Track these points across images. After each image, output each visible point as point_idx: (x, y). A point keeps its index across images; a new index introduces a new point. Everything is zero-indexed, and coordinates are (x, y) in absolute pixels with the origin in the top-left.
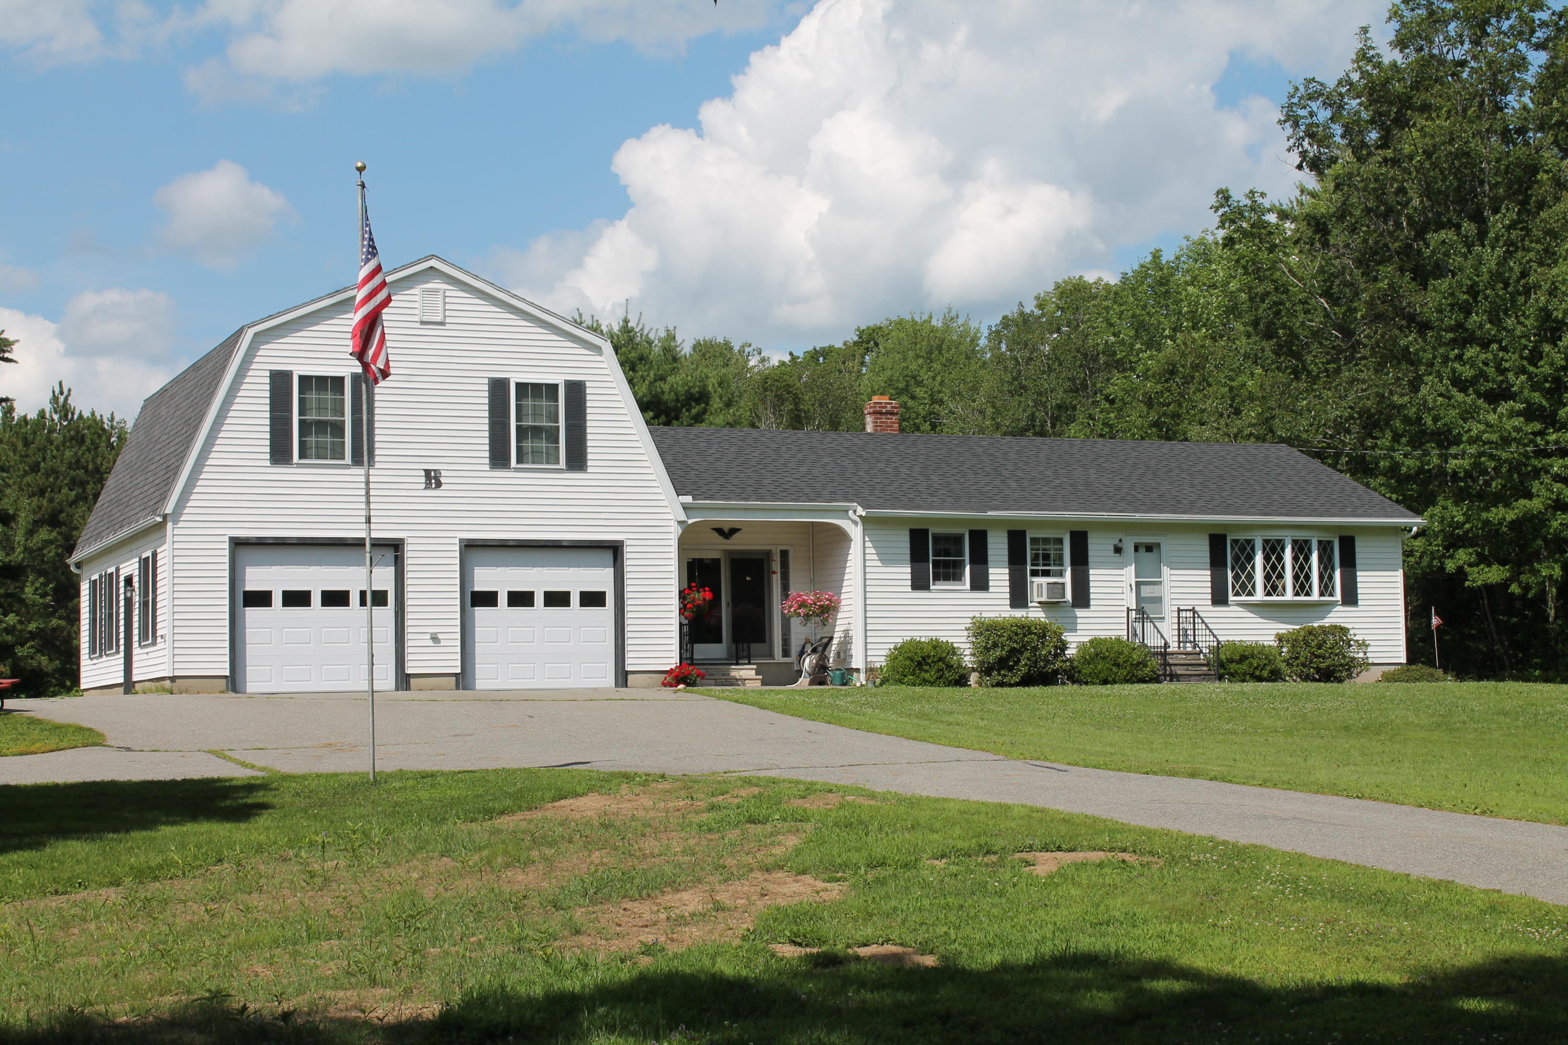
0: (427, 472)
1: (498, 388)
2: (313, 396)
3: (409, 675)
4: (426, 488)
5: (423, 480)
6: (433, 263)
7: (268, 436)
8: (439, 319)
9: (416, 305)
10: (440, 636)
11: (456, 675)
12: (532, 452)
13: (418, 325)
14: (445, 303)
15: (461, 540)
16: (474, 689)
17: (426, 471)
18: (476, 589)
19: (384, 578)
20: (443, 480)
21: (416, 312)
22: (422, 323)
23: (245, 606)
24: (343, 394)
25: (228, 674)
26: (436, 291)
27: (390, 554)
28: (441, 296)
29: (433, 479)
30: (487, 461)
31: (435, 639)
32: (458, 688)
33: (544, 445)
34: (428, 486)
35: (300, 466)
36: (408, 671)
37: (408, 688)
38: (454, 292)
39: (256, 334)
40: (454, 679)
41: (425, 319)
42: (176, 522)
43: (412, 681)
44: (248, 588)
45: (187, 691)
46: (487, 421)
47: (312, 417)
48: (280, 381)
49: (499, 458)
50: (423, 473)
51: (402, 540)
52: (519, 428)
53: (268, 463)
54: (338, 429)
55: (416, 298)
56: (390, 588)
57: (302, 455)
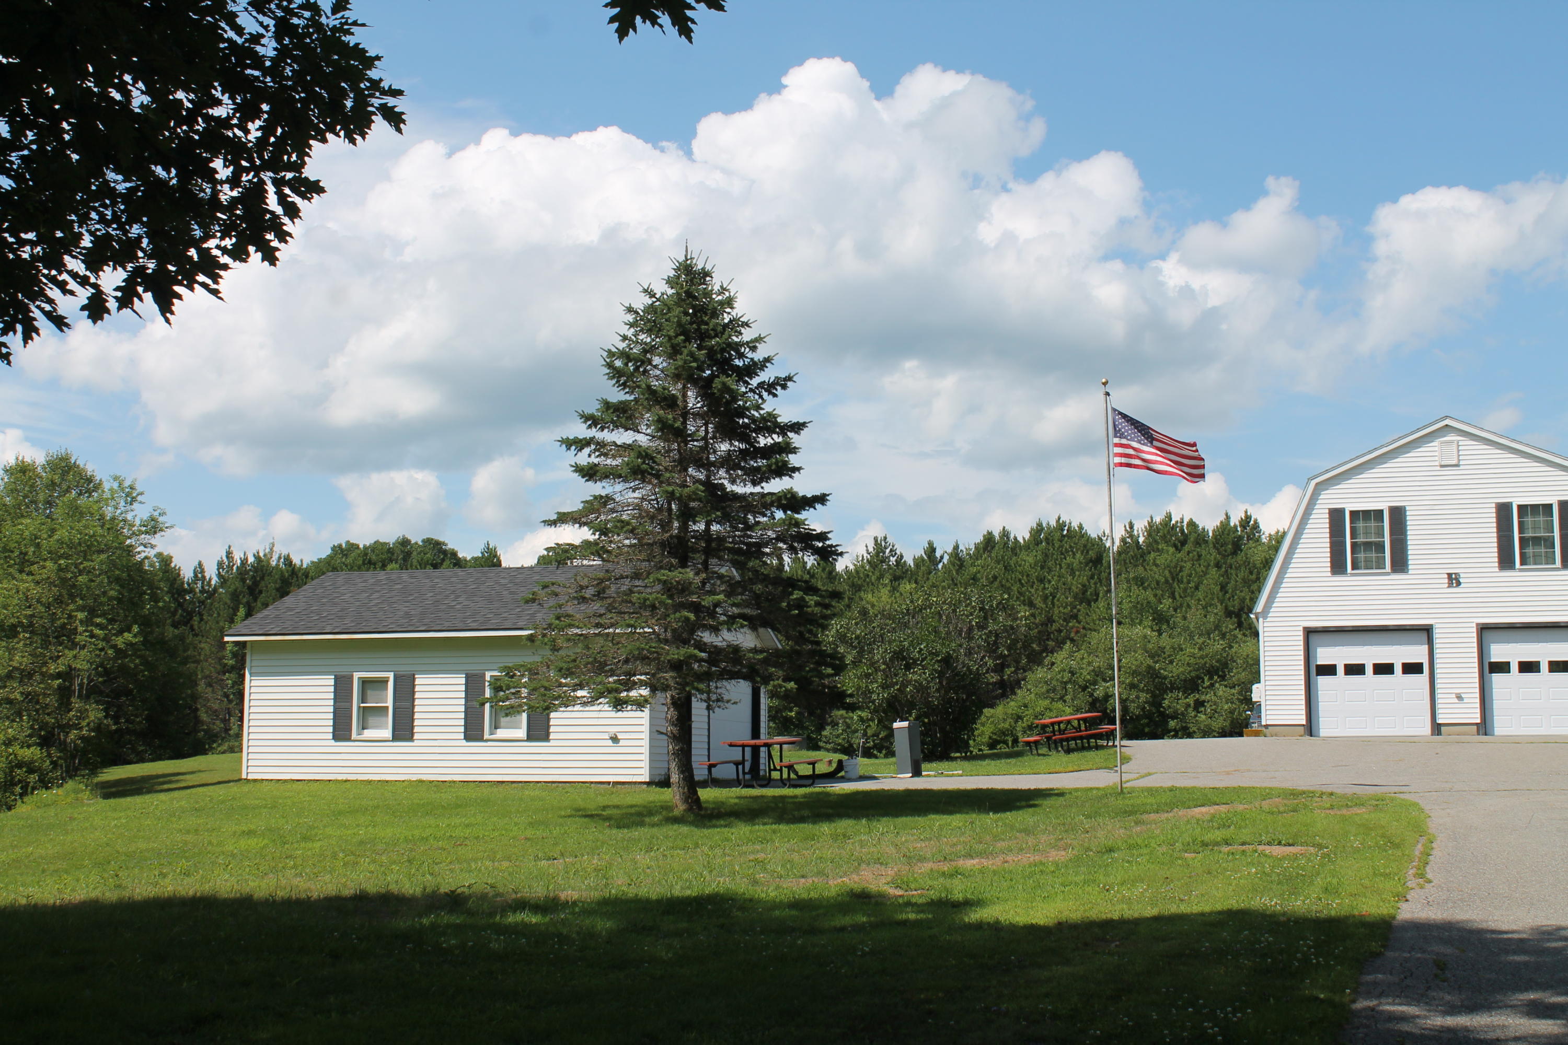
0: (1450, 575)
1: (1503, 510)
2: (1361, 525)
3: (1440, 724)
4: (1449, 587)
5: (1446, 581)
6: (1447, 422)
7: (1329, 555)
8: (1454, 462)
9: (1436, 454)
10: (1463, 696)
11: (1477, 724)
12: (1534, 556)
13: (1438, 468)
14: (1459, 451)
15: (1477, 624)
16: (1493, 735)
17: (1448, 574)
18: (1492, 660)
19: (1416, 653)
20: (1461, 580)
21: (1436, 458)
22: (1442, 466)
23: (1318, 675)
24: (1383, 522)
25: (1304, 723)
26: (1452, 442)
27: (1424, 636)
28: (1455, 445)
29: (1454, 580)
30: (1497, 565)
31: (1459, 697)
32: (1478, 734)
33: (1543, 550)
34: (1450, 585)
35: (1352, 575)
36: (1439, 721)
37: (1439, 733)
38: (1465, 442)
39: (1317, 484)
40: (1475, 727)
41: (1443, 463)
42: (1265, 618)
43: (1442, 728)
44: (1319, 663)
45: (1276, 735)
46: (1495, 535)
47: (1361, 539)
48: (1336, 516)
49: (1506, 561)
50: (1446, 576)
51: (1432, 625)
52: (1521, 539)
53: (1329, 574)
54: (1380, 547)
55: (1436, 449)
56: (1425, 662)
57: (1354, 567)
